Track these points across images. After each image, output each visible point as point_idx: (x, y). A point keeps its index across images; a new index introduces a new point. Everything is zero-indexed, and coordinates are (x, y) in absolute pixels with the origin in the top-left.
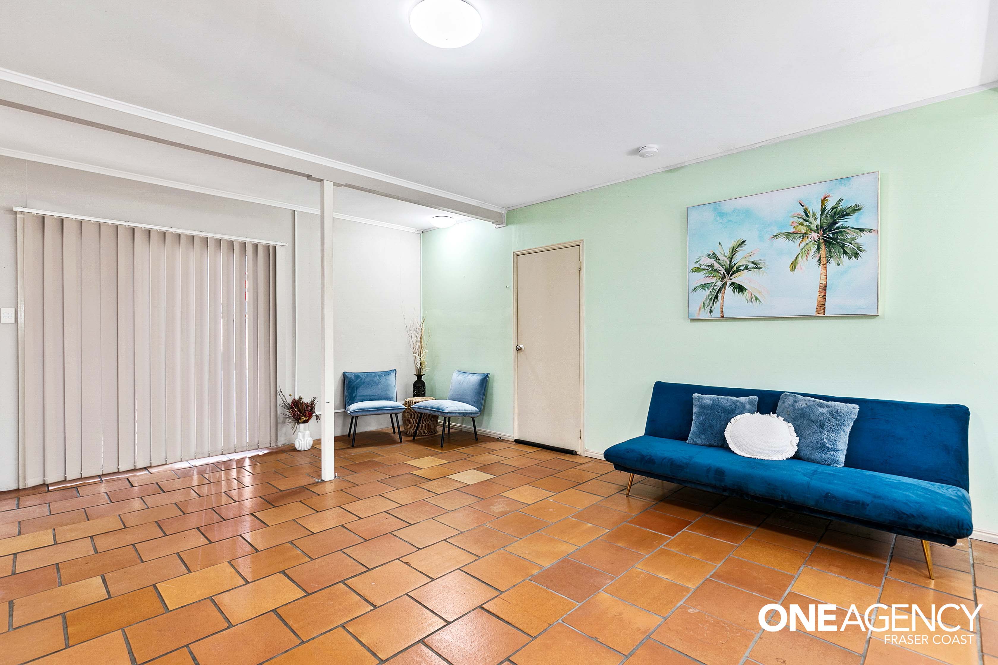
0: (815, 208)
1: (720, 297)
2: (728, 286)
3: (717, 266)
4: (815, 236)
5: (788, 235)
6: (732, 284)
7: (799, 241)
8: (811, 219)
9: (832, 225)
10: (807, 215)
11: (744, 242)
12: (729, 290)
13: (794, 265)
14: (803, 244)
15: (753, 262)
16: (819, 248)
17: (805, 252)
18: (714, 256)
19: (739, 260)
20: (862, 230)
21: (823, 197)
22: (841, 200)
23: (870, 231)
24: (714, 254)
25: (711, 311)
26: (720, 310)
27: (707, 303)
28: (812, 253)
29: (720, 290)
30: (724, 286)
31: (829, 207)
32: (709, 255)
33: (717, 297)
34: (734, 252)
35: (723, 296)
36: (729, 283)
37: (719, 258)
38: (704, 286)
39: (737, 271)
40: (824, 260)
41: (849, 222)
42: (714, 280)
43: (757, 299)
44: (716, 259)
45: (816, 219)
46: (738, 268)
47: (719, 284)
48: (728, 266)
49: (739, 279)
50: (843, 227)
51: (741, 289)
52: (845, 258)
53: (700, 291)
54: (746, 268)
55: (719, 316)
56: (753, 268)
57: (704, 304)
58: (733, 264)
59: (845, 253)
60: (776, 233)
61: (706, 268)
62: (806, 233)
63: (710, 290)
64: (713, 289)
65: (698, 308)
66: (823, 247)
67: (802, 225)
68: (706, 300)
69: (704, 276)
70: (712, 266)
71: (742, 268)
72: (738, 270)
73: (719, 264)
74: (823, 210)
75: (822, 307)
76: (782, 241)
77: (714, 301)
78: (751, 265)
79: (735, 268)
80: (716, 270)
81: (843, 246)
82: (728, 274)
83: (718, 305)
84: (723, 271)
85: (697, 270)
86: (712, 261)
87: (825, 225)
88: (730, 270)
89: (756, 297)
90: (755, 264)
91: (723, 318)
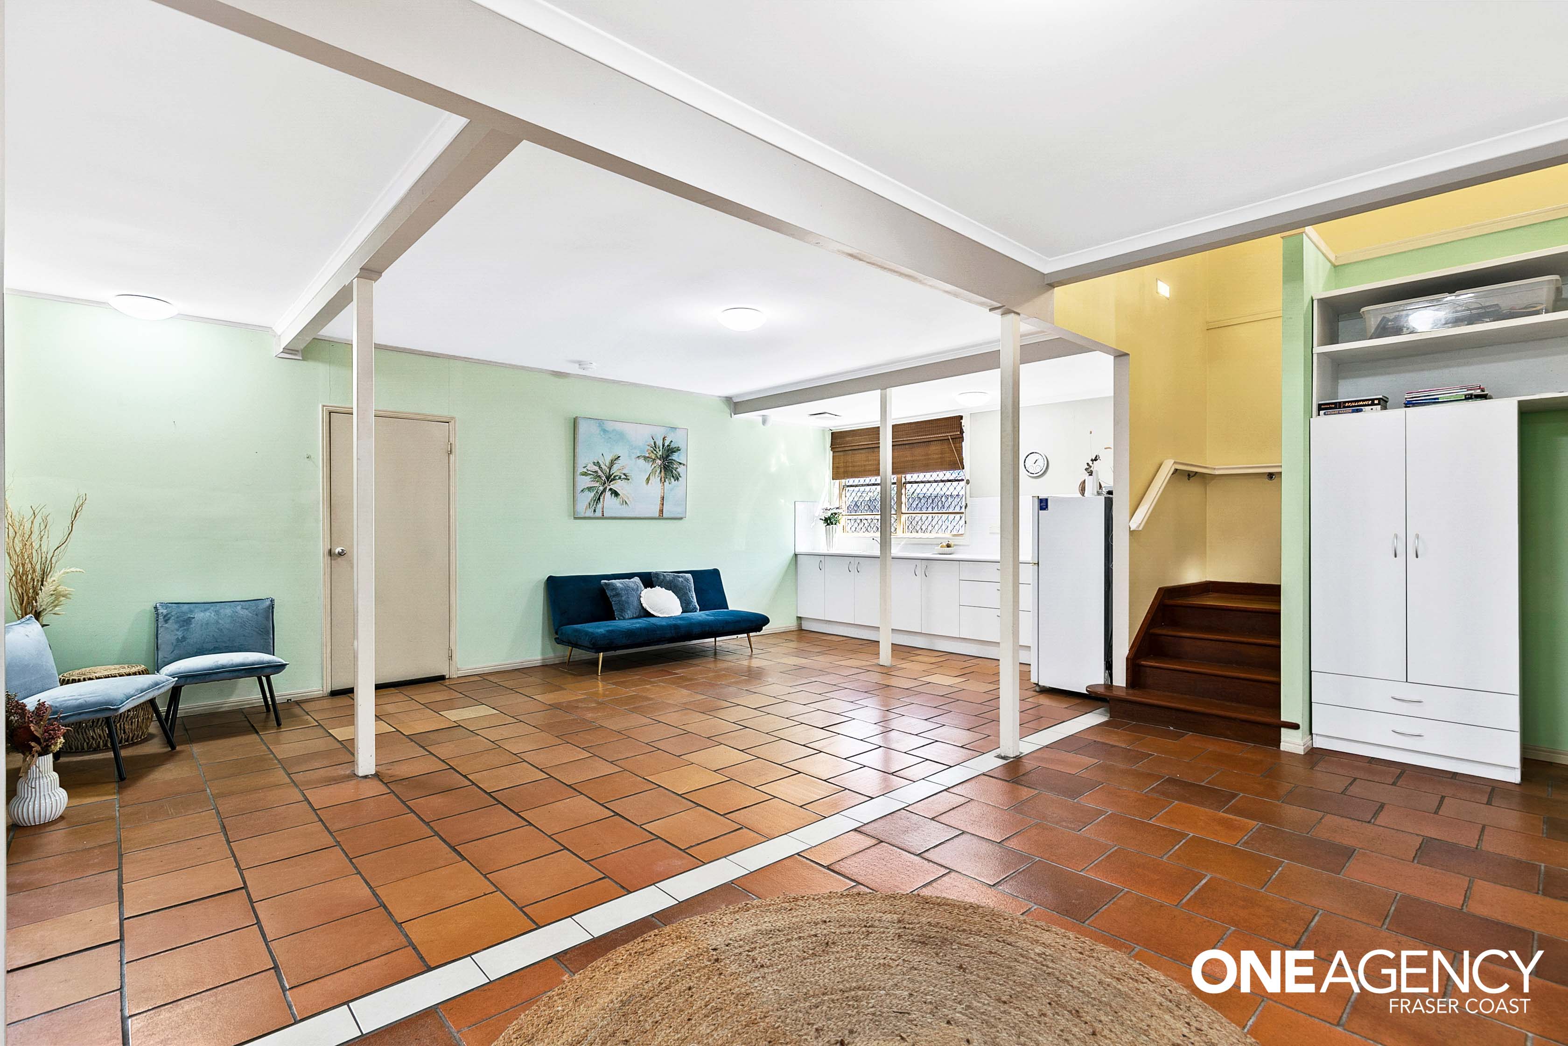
0: (660, 443)
1: (601, 500)
2: (607, 490)
3: (600, 473)
4: (659, 462)
5: (645, 458)
6: (610, 489)
7: (651, 464)
8: (658, 450)
9: (668, 456)
10: (655, 446)
11: (619, 457)
12: (608, 493)
13: (648, 480)
14: (653, 466)
15: (624, 474)
16: (661, 471)
17: (653, 472)
18: (598, 464)
19: (615, 470)
20: (680, 463)
21: (663, 437)
22: (672, 441)
23: (684, 465)
24: (598, 462)
25: (595, 511)
26: (601, 510)
27: (592, 504)
28: (657, 474)
29: (602, 493)
30: (604, 490)
31: (666, 445)
32: (594, 463)
33: (599, 499)
34: (612, 463)
35: (604, 498)
36: (608, 488)
37: (602, 466)
38: (590, 489)
39: (614, 480)
40: (663, 479)
41: (675, 456)
42: (597, 484)
43: (626, 503)
44: (600, 467)
45: (660, 450)
46: (615, 477)
47: (601, 488)
48: (608, 474)
49: (616, 485)
50: (672, 460)
51: (616, 494)
52: (673, 480)
53: (586, 492)
54: (620, 478)
55: (601, 515)
56: (624, 479)
57: (589, 504)
58: (611, 473)
59: (673, 477)
60: (639, 455)
61: (591, 473)
62: (655, 459)
63: (595, 492)
64: (597, 492)
65: (585, 507)
66: (663, 470)
67: (653, 453)
68: (591, 500)
69: (590, 480)
70: (596, 472)
71: (617, 478)
72: (614, 479)
73: (602, 471)
74: (663, 445)
75: (661, 511)
76: (641, 461)
77: (597, 502)
78: (623, 476)
79: (612, 477)
80: (599, 476)
81: (672, 472)
82: (608, 481)
83: (600, 506)
84: (604, 478)
85: (585, 474)
86: (596, 468)
87: (664, 456)
88: (610, 478)
89: (625, 502)
90: (626, 476)
91: (603, 517)
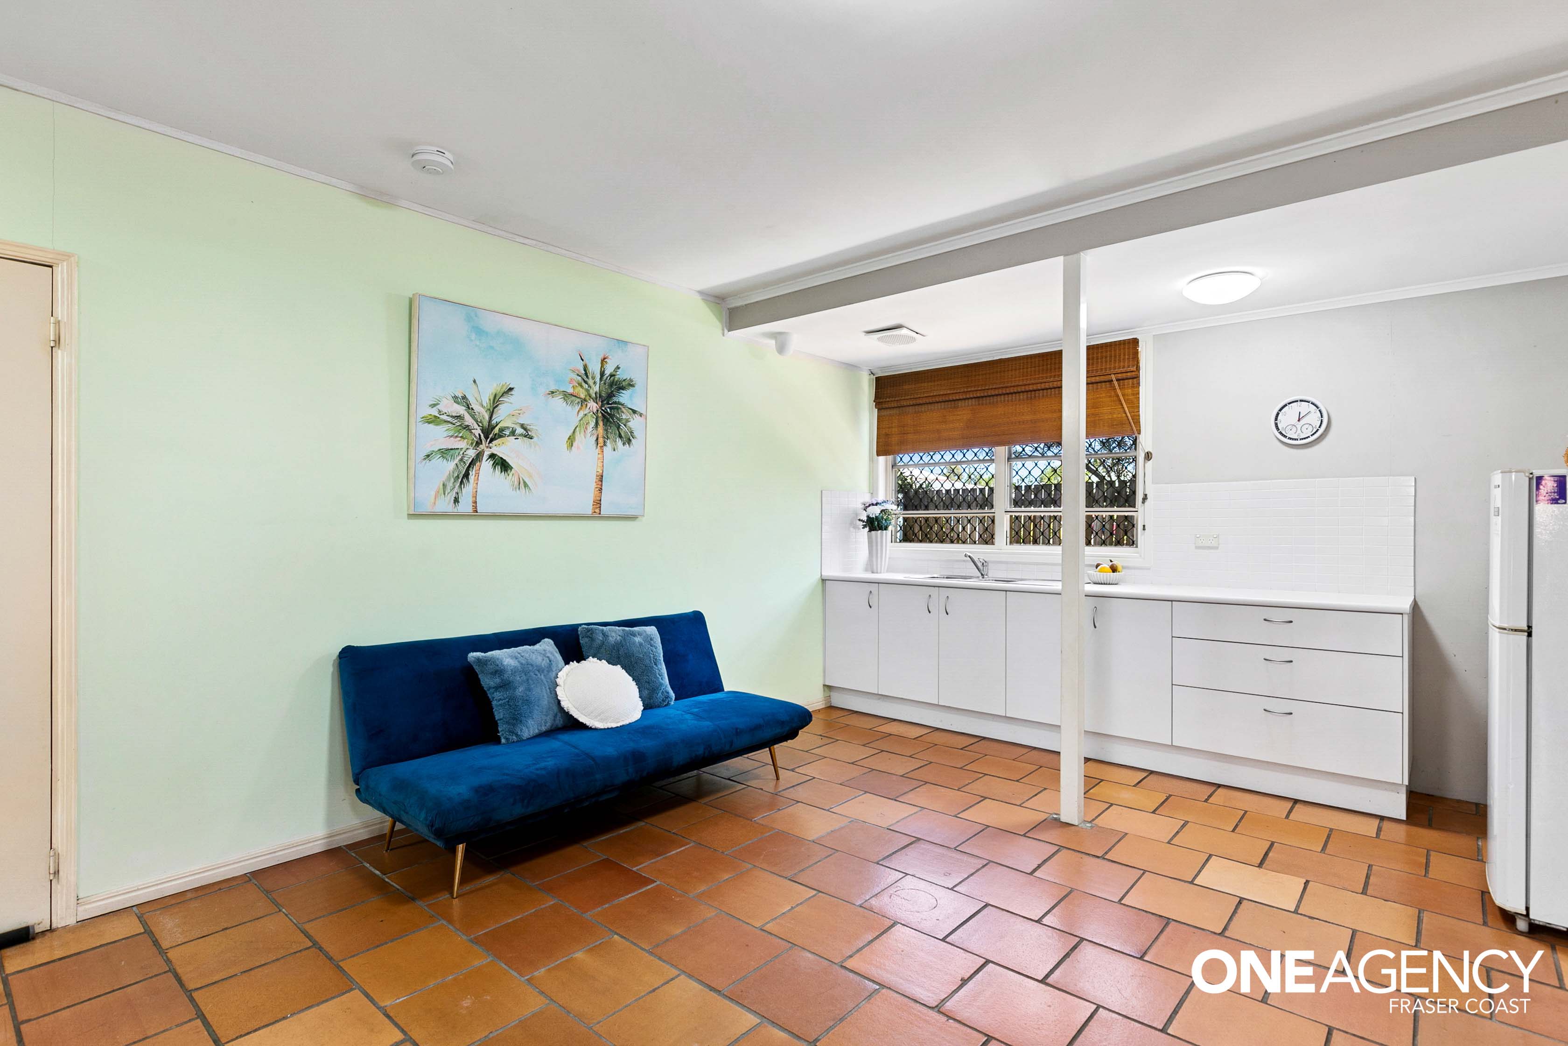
0: (595, 368)
1: (472, 477)
2: (485, 457)
3: (469, 421)
4: (593, 406)
5: (566, 396)
6: (492, 456)
7: (577, 408)
8: (591, 382)
9: (610, 395)
10: (586, 374)
11: (511, 389)
12: (486, 465)
13: (571, 440)
14: (581, 414)
15: (522, 426)
16: (597, 424)
17: (582, 424)
18: (463, 400)
19: (503, 417)
20: (634, 412)
21: (602, 357)
22: (618, 368)
23: (641, 415)
24: (464, 397)
25: (456, 500)
26: (471, 500)
27: (450, 485)
28: (590, 428)
29: (472, 463)
30: (479, 457)
31: (608, 372)
32: (455, 398)
33: (466, 475)
34: (496, 402)
35: (478, 474)
36: (487, 453)
37: (473, 406)
38: (445, 453)
39: (501, 437)
40: (601, 440)
41: (624, 397)
42: (463, 444)
43: (526, 485)
44: (468, 407)
45: (595, 383)
46: (501, 430)
47: (472, 453)
48: (486, 424)
49: (503, 448)
50: (619, 403)
51: (504, 466)
52: (619, 443)
53: (437, 461)
54: (513, 433)
55: (470, 509)
56: (521, 435)
57: (444, 485)
58: (494, 422)
59: (620, 436)
60: (553, 388)
61: (449, 419)
62: (585, 400)
63: (457, 461)
64: (461, 460)
65: (433, 493)
66: (601, 423)
67: (581, 386)
68: (449, 479)
69: (446, 434)
70: (459, 417)
71: (507, 432)
72: (500, 435)
73: (473, 417)
74: (602, 374)
75: (598, 503)
76: (558, 401)
77: (462, 482)
78: (519, 431)
79: (496, 430)
80: (467, 428)
81: (618, 427)
82: (487, 438)
83: (468, 489)
84: (478, 431)
85: (434, 420)
86: (461, 410)
87: (604, 394)
88: (490, 433)
89: (525, 482)
90: (525, 429)
91: (475, 514)
